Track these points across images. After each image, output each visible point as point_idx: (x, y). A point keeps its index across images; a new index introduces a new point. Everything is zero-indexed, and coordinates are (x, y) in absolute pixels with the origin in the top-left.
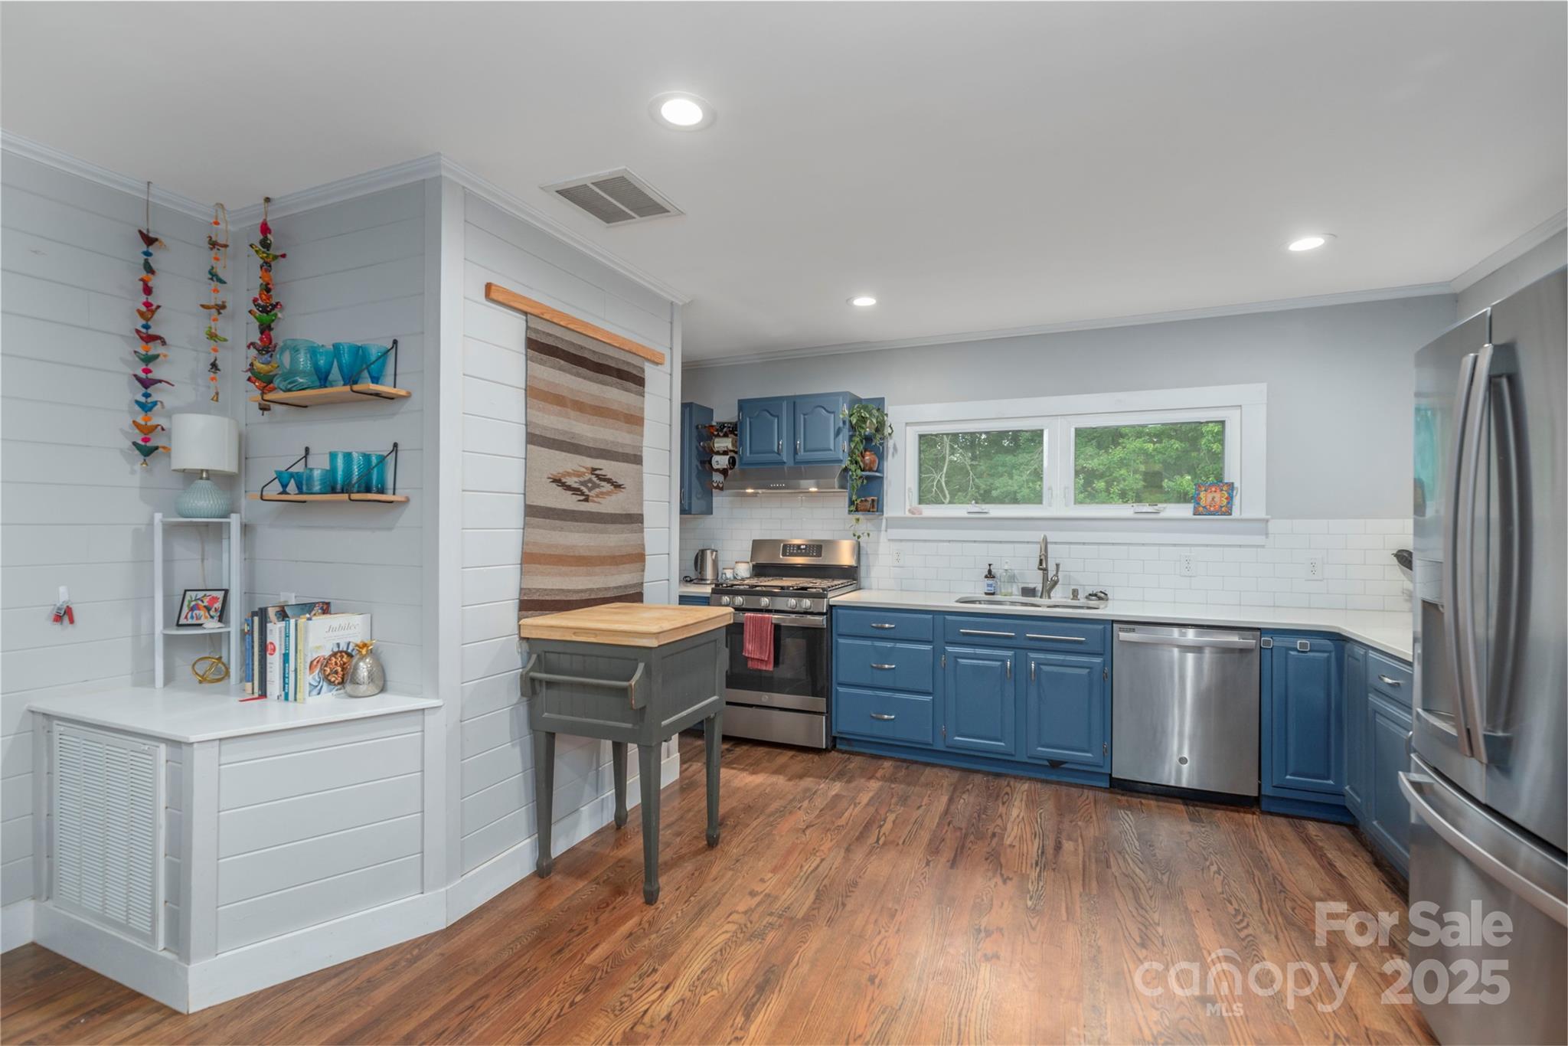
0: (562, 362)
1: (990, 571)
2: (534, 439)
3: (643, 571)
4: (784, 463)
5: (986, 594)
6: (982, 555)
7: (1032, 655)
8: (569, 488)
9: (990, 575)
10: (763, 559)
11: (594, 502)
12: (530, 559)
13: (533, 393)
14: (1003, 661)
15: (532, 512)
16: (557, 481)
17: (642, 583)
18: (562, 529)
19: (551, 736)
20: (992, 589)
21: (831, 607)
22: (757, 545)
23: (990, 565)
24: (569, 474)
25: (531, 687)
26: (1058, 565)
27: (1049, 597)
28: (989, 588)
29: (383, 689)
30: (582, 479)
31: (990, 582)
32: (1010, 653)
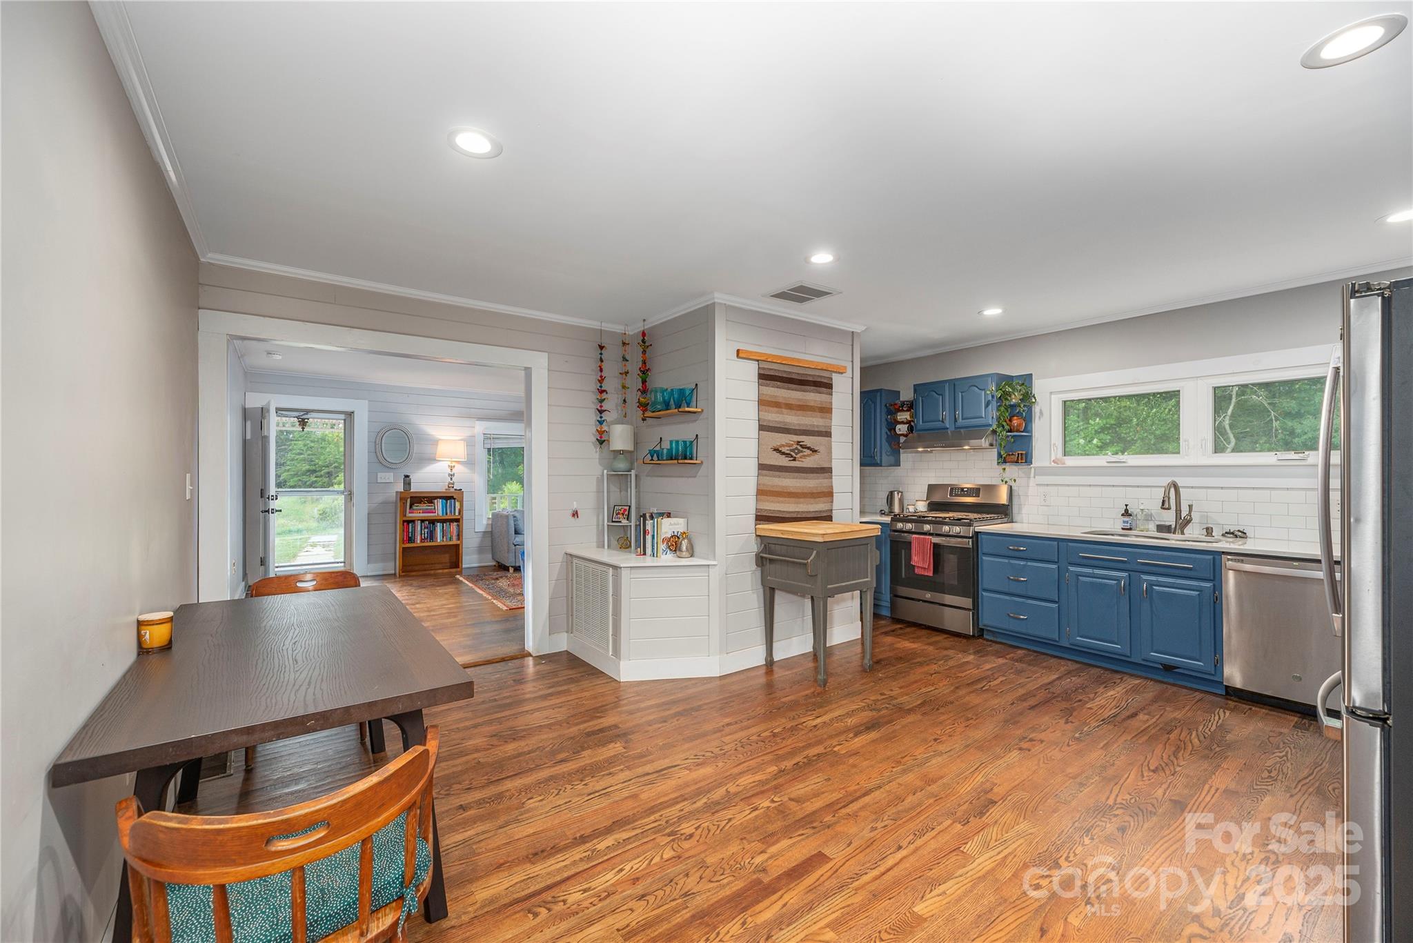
0: (779, 383)
1: (1126, 511)
2: (762, 428)
3: (832, 502)
4: (947, 428)
5: (1123, 529)
6: (1120, 498)
7: (1144, 577)
8: (783, 453)
9: (1127, 513)
10: (937, 498)
11: (799, 461)
12: (761, 493)
13: (762, 403)
14: (1118, 580)
15: (762, 467)
16: (776, 450)
17: (832, 510)
18: (779, 477)
19: (772, 590)
20: (1129, 525)
21: (977, 533)
22: (932, 488)
23: (1126, 505)
24: (783, 446)
25: (761, 561)
26: (1190, 507)
27: (1183, 533)
28: (1126, 525)
29: (692, 556)
30: (791, 448)
31: (1126, 519)
32: (1125, 574)
